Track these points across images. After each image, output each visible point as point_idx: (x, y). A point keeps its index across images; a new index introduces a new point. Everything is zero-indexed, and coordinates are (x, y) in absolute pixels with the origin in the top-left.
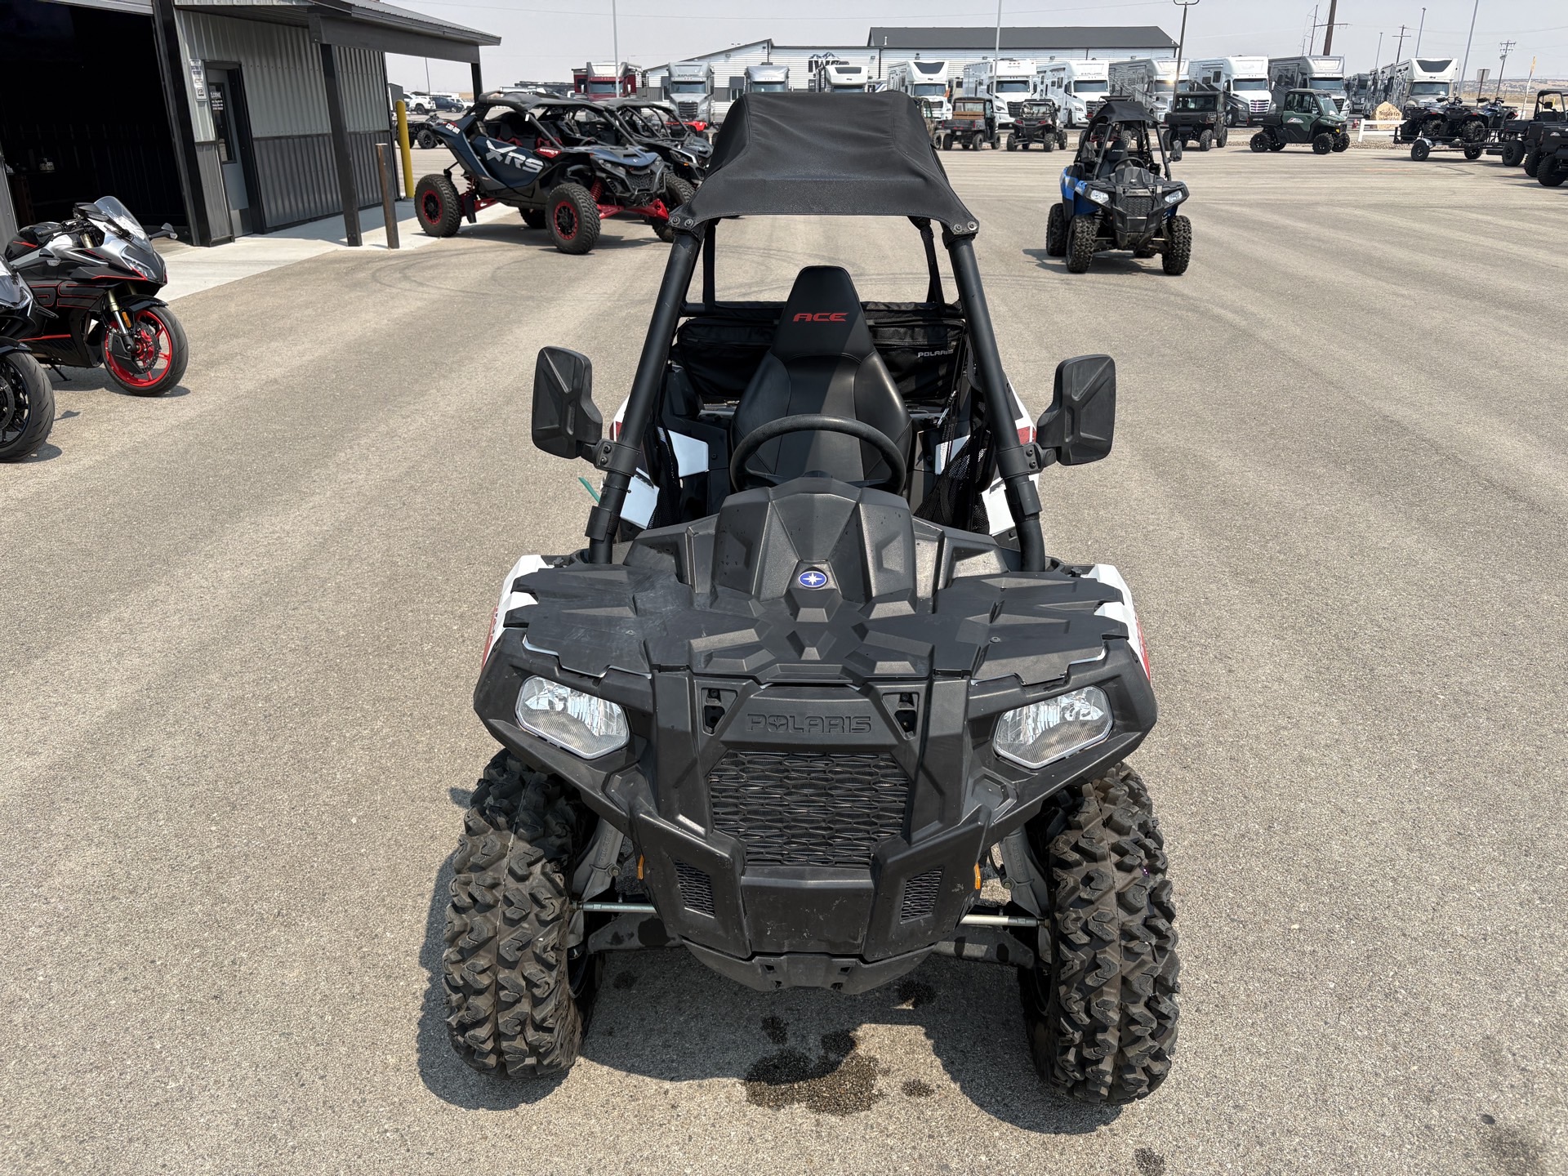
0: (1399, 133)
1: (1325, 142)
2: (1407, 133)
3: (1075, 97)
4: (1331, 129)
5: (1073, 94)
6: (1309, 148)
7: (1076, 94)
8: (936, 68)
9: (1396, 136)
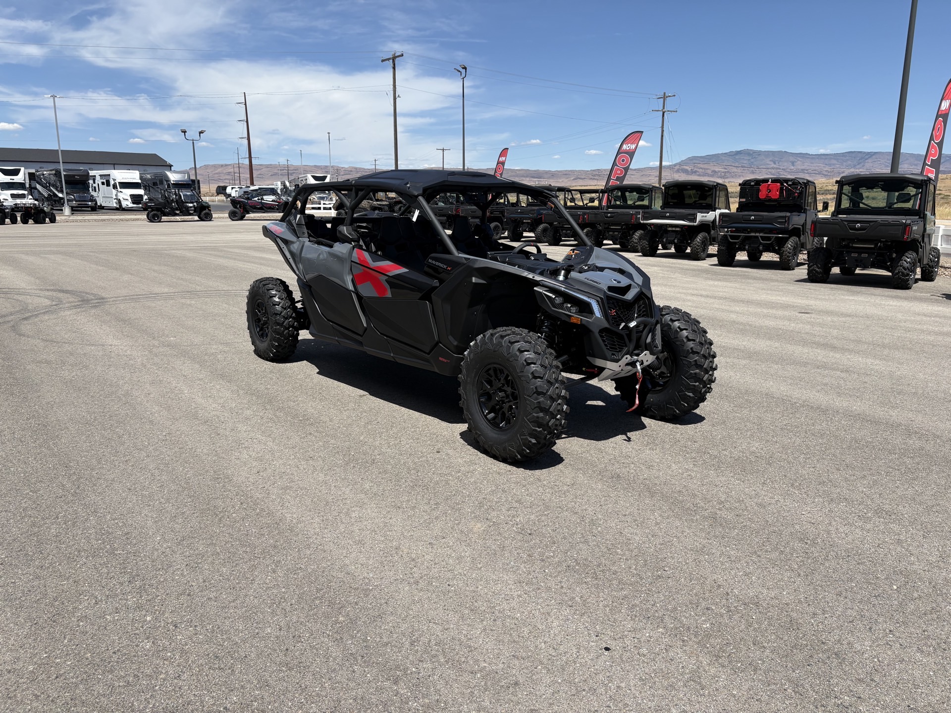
3: (120, 192)
5: (119, 190)
7: (122, 190)
8: (16, 172)
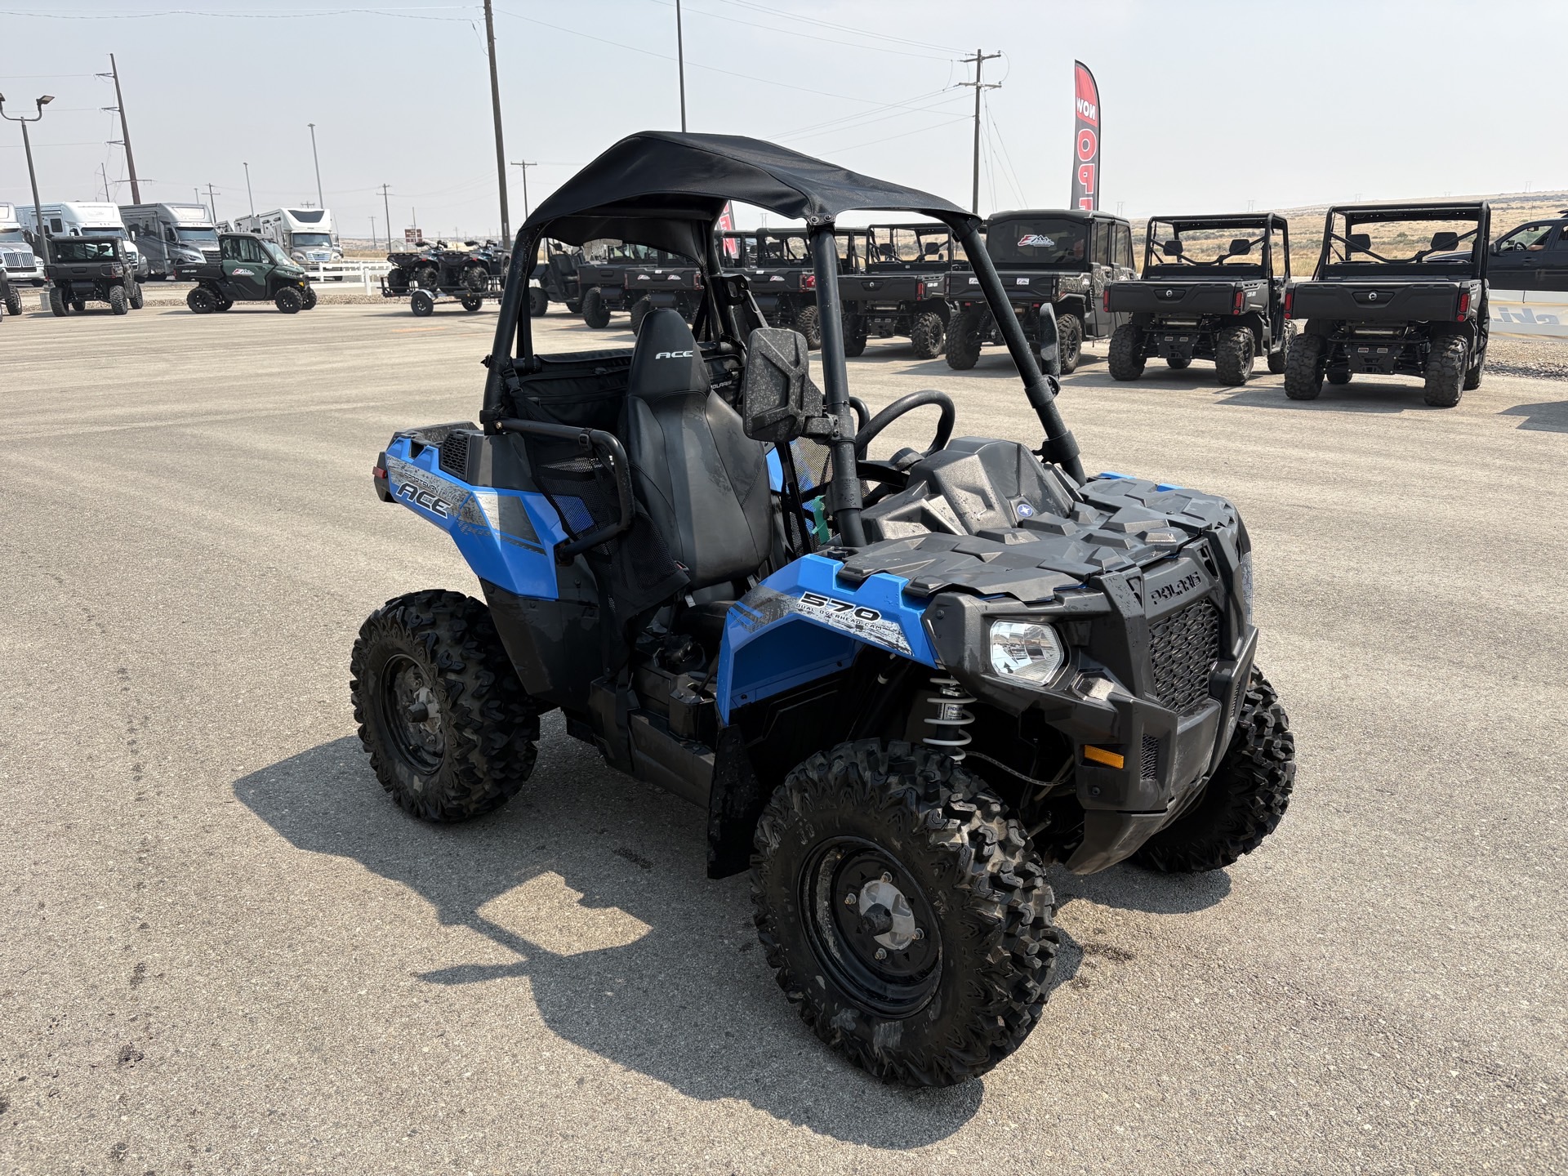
0: (386, 285)
1: (291, 298)
2: (397, 284)
4: (293, 282)
6: (273, 306)
9: (384, 289)
